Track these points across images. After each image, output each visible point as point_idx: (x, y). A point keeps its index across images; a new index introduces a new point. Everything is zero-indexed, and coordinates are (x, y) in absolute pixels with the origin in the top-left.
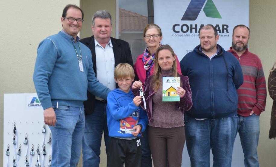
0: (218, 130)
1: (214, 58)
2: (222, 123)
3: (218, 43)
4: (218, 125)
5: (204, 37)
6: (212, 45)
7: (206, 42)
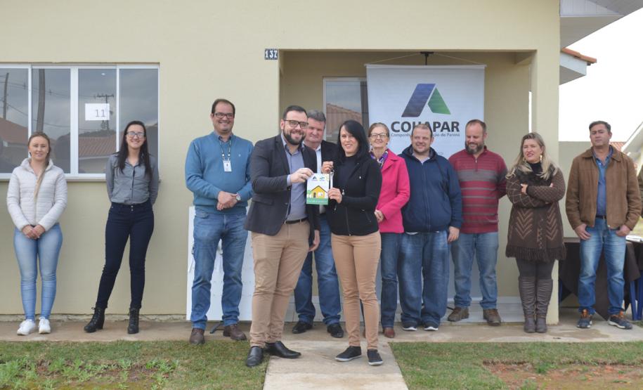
0: (432, 245)
1: (426, 162)
2: (436, 238)
3: (431, 146)
4: (433, 240)
5: (419, 138)
6: (427, 147)
7: (421, 143)
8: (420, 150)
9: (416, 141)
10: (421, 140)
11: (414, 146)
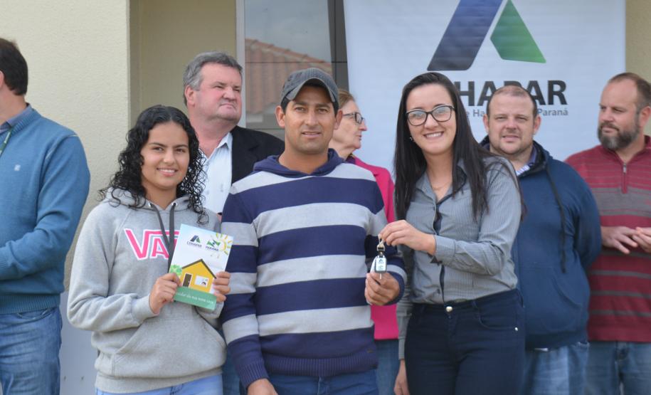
1: (521, 178)
5: (504, 117)
6: (526, 139)
7: (512, 130)
8: (509, 147)
9: (498, 125)
10: (511, 123)
11: (495, 138)
